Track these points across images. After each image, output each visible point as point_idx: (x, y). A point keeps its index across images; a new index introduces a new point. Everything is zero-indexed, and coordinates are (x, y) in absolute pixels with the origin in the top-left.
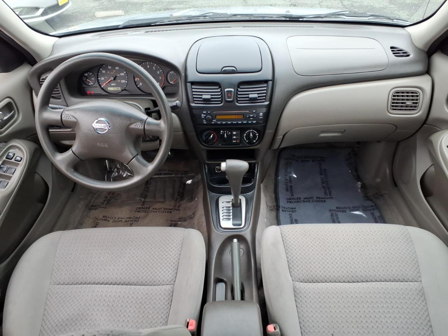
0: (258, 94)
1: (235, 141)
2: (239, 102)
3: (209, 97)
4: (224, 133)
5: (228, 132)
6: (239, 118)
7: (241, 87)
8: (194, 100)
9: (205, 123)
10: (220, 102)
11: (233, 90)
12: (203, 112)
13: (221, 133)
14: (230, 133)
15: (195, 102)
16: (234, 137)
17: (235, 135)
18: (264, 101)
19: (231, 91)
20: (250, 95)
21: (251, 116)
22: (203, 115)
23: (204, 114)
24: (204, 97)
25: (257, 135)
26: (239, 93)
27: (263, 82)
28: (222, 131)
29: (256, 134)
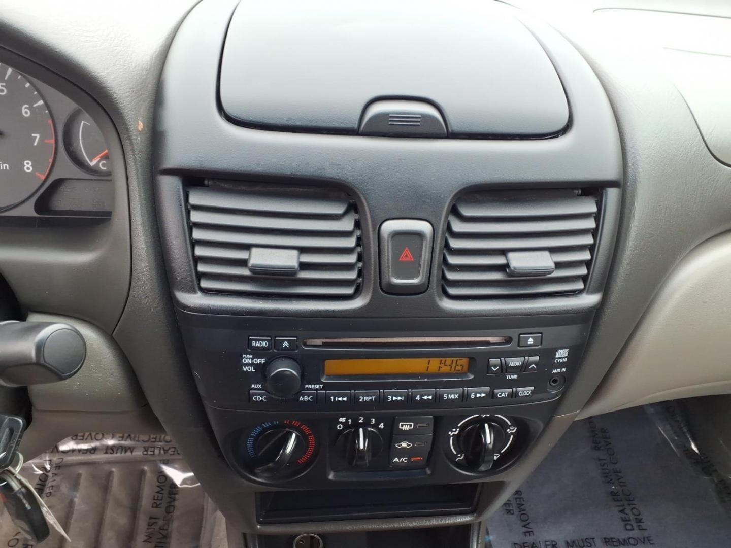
0: (553, 250)
1: (404, 460)
2: (452, 291)
3: (287, 259)
4: (356, 426)
5: (373, 421)
6: (445, 369)
7: (467, 212)
8: (200, 276)
9: (259, 398)
10: (349, 291)
11: (424, 227)
12: (250, 342)
13: (340, 427)
14: (382, 426)
15: (205, 284)
16: (404, 444)
17: (406, 435)
18: (580, 285)
19: (419, 235)
20: (511, 255)
21: (515, 362)
22: (247, 359)
23: (257, 352)
24: (260, 258)
25: (512, 430)
26: (455, 244)
27: (577, 189)
28: (343, 420)
29: (508, 427)
